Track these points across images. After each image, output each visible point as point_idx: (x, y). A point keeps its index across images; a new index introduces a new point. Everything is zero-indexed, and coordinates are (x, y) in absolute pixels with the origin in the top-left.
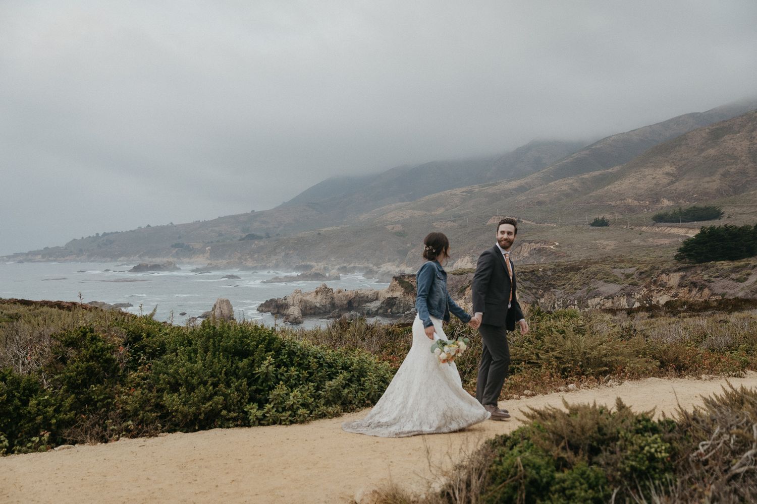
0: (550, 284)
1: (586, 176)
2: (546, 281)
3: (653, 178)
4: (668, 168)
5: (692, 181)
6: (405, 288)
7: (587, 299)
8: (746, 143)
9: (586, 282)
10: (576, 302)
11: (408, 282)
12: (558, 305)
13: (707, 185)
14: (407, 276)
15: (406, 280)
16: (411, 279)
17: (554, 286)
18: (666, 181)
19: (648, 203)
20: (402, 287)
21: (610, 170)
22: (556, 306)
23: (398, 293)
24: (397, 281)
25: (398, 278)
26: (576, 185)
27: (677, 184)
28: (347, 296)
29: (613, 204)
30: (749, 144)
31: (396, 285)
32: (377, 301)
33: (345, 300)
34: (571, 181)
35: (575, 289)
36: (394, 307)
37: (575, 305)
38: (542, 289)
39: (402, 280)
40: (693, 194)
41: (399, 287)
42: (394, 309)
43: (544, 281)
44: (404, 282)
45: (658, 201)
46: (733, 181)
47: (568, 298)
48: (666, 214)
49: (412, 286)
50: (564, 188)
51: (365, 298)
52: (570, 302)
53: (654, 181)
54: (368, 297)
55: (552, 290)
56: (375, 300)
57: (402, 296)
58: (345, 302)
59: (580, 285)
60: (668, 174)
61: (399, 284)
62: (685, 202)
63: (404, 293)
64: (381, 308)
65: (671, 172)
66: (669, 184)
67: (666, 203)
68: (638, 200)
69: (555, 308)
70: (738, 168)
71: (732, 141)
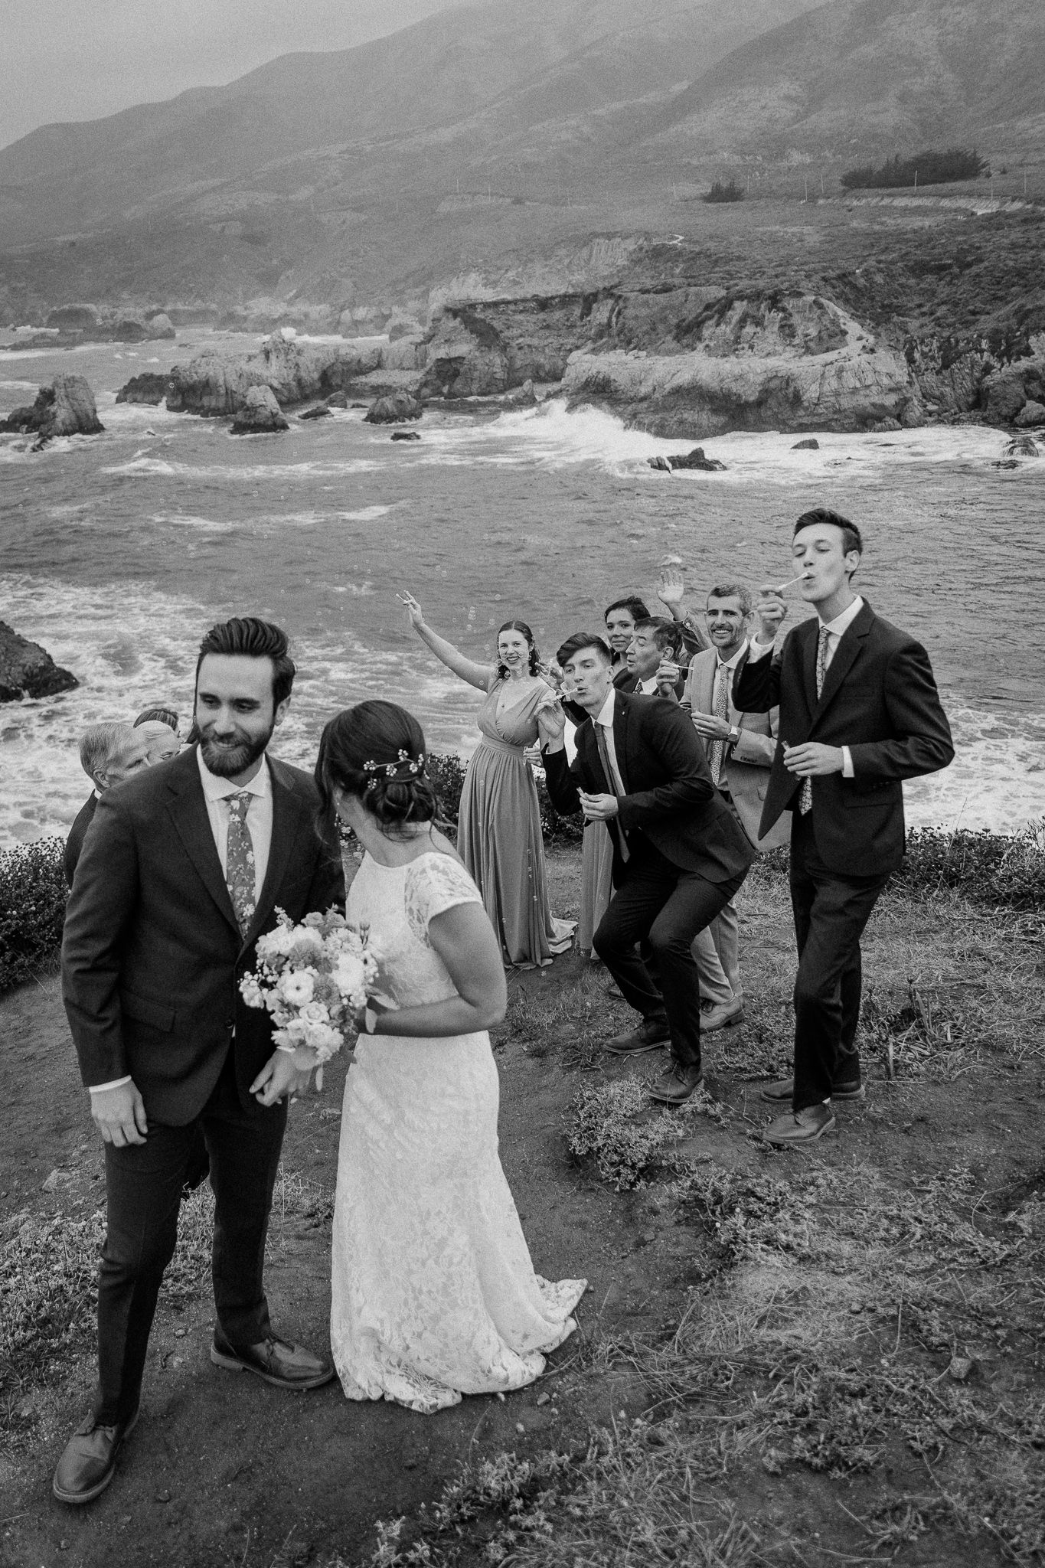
0: (889, 306)
1: (600, 112)
2: (877, 299)
3: (763, 108)
4: (787, 87)
5: (843, 112)
6: (480, 334)
7: (1027, 335)
8: (931, 32)
9: (1001, 293)
10: (984, 344)
11: (483, 321)
12: (924, 355)
13: (874, 120)
14: (481, 306)
15: (479, 315)
16: (490, 313)
17: (901, 311)
18: (787, 112)
19: (759, 158)
20: (472, 332)
21: (642, 100)
22: (917, 355)
23: (464, 347)
24: (459, 319)
25: (459, 310)
26: (586, 129)
27: (814, 117)
28: (318, 360)
29: (695, 162)
30: (937, 33)
31: (455, 328)
32: (379, 371)
33: (316, 370)
34: (573, 122)
35: (973, 313)
36: (458, 380)
37: (982, 351)
38: (871, 319)
39: (469, 317)
40: (850, 138)
41: (466, 334)
42: (458, 385)
43: (872, 299)
44: (476, 320)
45: (781, 155)
46: (920, 111)
47: (960, 335)
48: (870, 171)
49: (492, 328)
50: (565, 136)
51: (354, 365)
52: (968, 343)
53: (766, 114)
54: (359, 361)
55: (896, 319)
56: (374, 369)
57: (477, 354)
58: (316, 376)
59: (982, 303)
60: (788, 98)
61: (463, 327)
62: (834, 155)
63: (479, 346)
64: (425, 384)
65: (794, 94)
66: (797, 119)
67: (797, 158)
68: (742, 153)
69: (914, 362)
70: (926, 83)
71: (903, 27)
